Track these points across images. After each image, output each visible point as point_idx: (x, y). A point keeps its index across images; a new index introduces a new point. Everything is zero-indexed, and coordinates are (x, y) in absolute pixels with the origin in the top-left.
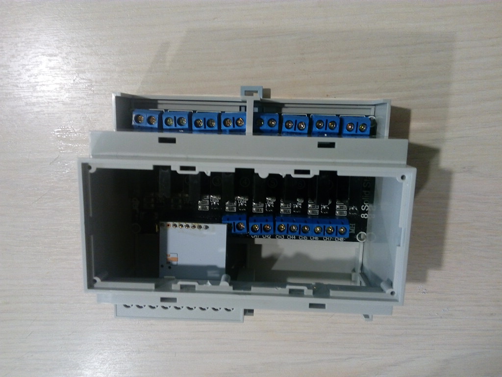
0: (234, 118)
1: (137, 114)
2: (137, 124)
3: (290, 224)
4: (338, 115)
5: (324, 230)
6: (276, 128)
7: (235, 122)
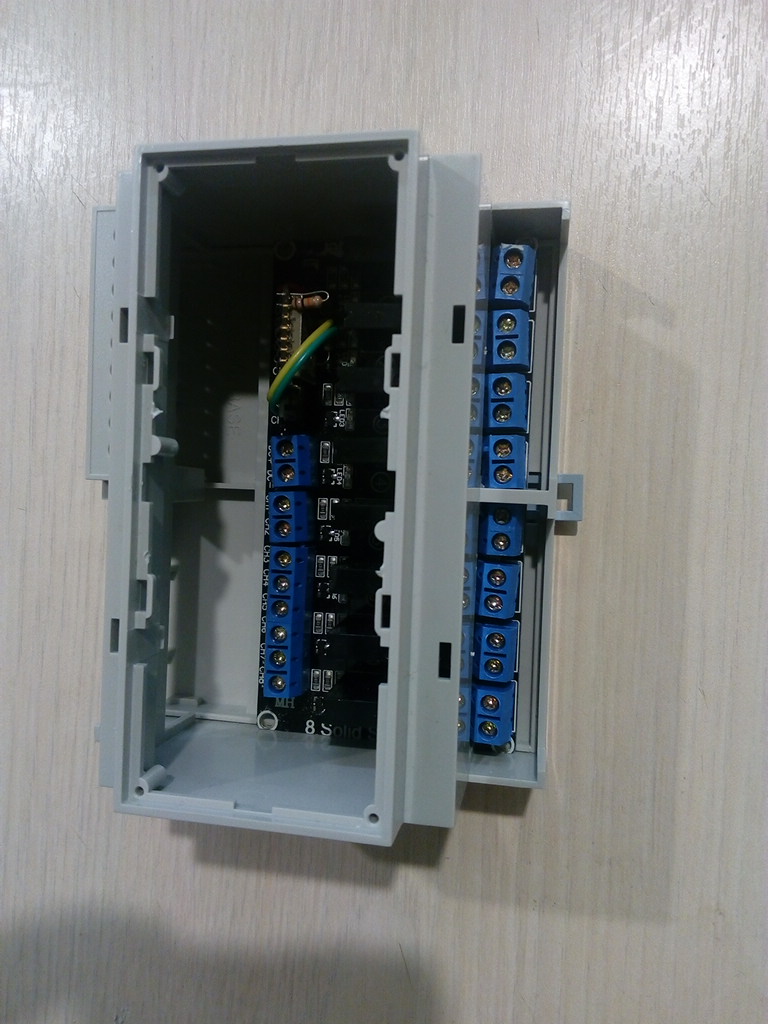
0: (512, 461)
1: (525, 255)
2: (502, 255)
3: (291, 577)
4: (516, 677)
5: (279, 646)
6: (491, 551)
7: (504, 464)
